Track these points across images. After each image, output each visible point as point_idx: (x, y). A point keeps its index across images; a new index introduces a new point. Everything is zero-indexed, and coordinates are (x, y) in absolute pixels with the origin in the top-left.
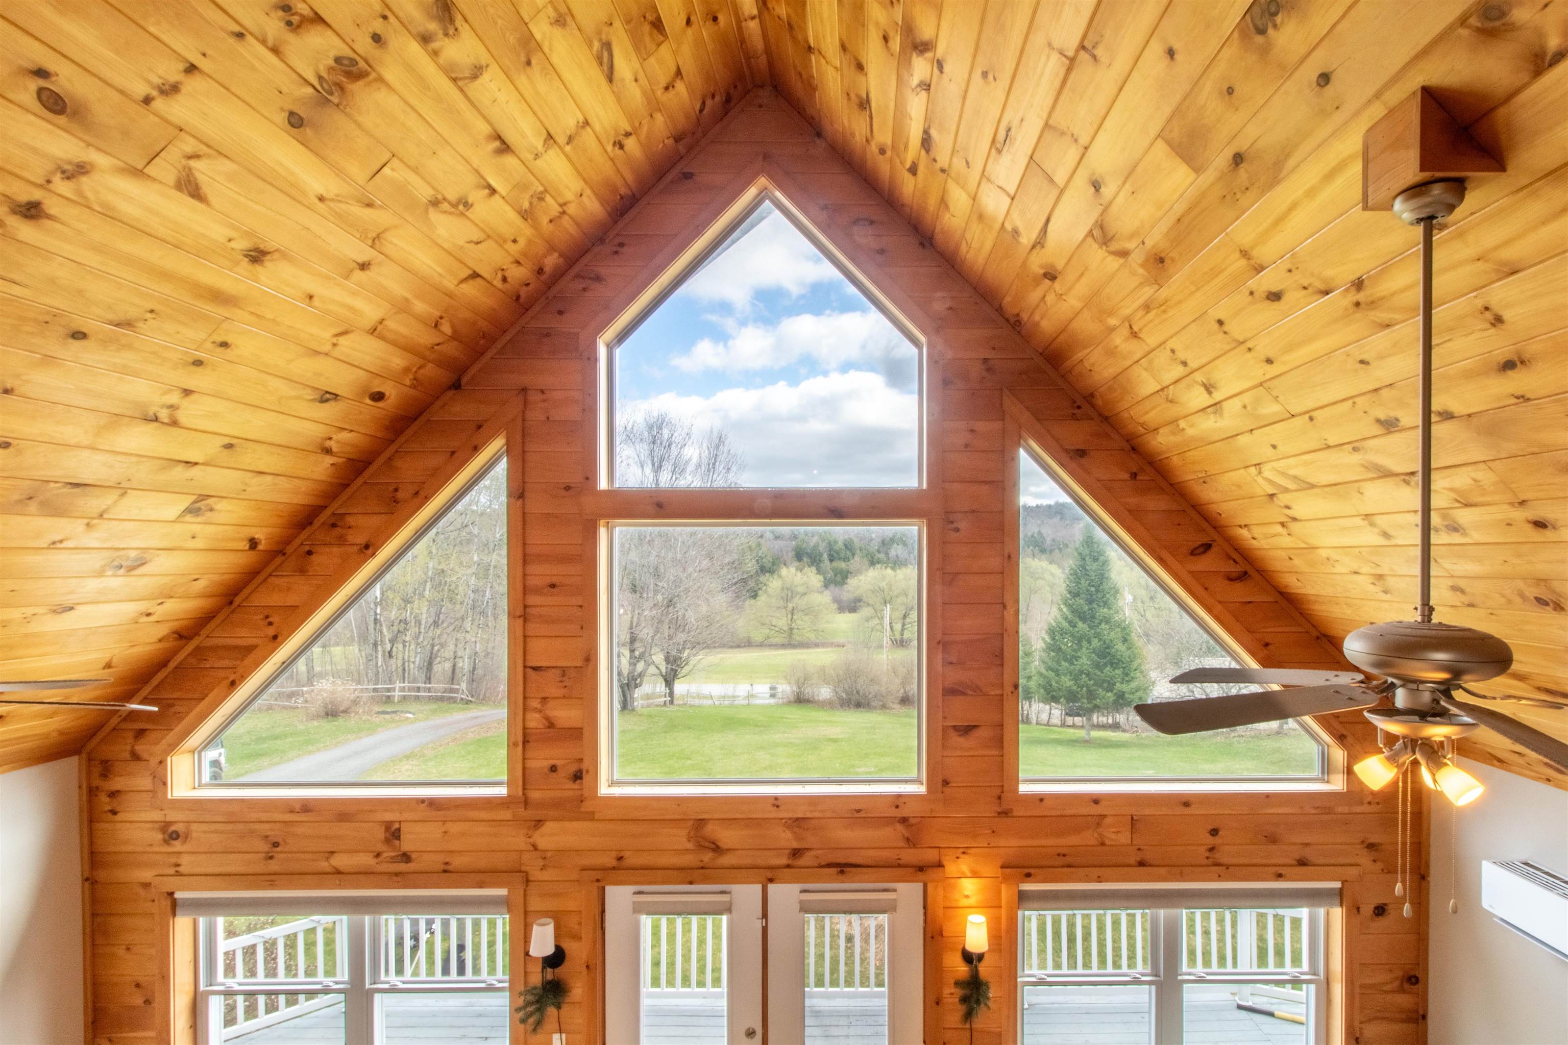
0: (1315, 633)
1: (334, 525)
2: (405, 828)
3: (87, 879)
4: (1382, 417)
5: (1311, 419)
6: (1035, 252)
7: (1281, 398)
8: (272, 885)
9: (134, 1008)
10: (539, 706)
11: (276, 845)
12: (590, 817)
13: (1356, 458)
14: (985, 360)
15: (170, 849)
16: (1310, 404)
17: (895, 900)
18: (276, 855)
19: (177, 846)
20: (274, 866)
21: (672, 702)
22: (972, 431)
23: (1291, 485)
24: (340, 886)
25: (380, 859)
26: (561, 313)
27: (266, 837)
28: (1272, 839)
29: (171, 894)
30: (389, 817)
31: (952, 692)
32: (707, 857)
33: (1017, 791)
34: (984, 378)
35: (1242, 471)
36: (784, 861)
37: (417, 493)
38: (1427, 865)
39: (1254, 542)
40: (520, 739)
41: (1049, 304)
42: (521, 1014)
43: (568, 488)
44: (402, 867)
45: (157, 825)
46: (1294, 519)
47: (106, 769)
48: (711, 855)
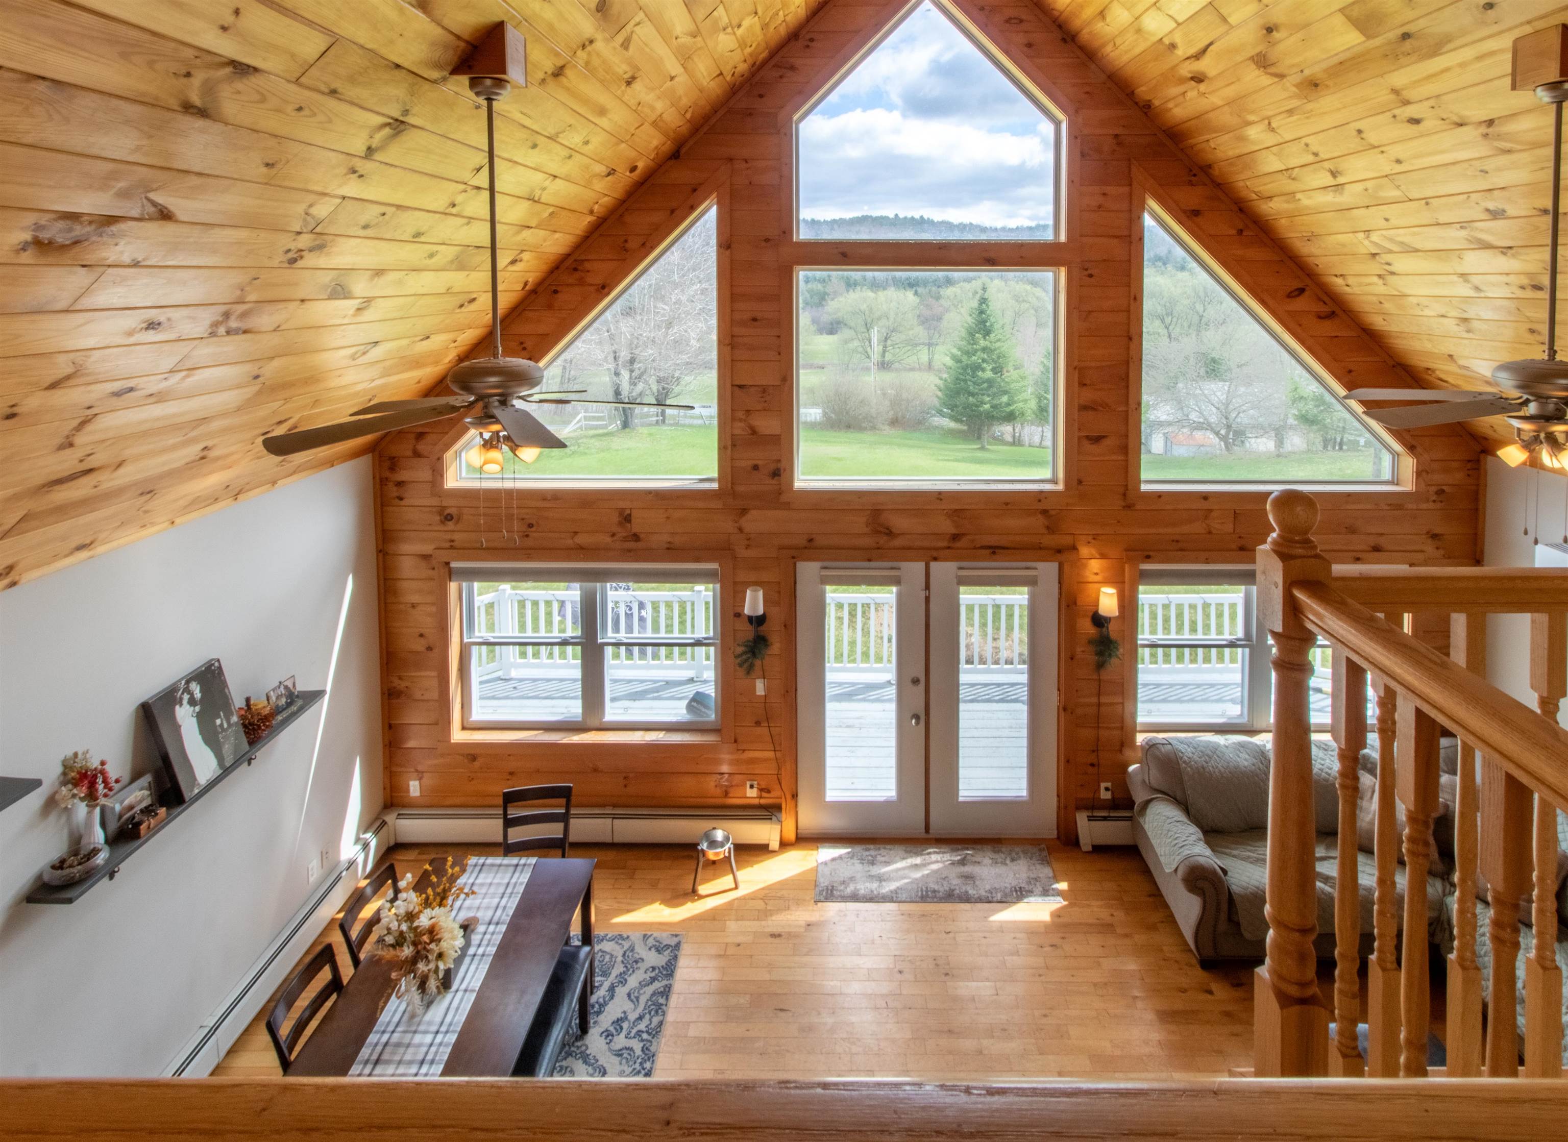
0: (1392, 363)
1: (575, 269)
2: (635, 514)
3: (380, 551)
4: (1491, 207)
5: (1427, 204)
6: (1188, 62)
7: (1403, 187)
8: (529, 558)
9: (417, 653)
10: (744, 417)
11: (530, 526)
12: (787, 506)
13: (1463, 233)
14: (1116, 136)
15: (446, 528)
16: (1428, 193)
17: (1036, 576)
18: (531, 534)
19: (451, 525)
20: (530, 542)
21: (663, 421)
22: (1104, 194)
23: (1395, 248)
24: (585, 560)
25: (615, 538)
26: (761, 96)
27: (523, 519)
28: (1352, 530)
29: (448, 564)
30: (621, 505)
31: (1084, 408)
32: (883, 540)
33: (1140, 489)
34: (1114, 150)
35: (1351, 235)
36: (945, 544)
37: (643, 244)
38: (1482, 552)
39: (1347, 289)
40: (729, 443)
41: (1188, 98)
42: (739, 660)
43: (767, 240)
44: (632, 545)
45: (434, 509)
46: (1393, 273)
47: (393, 464)
48: (885, 538)
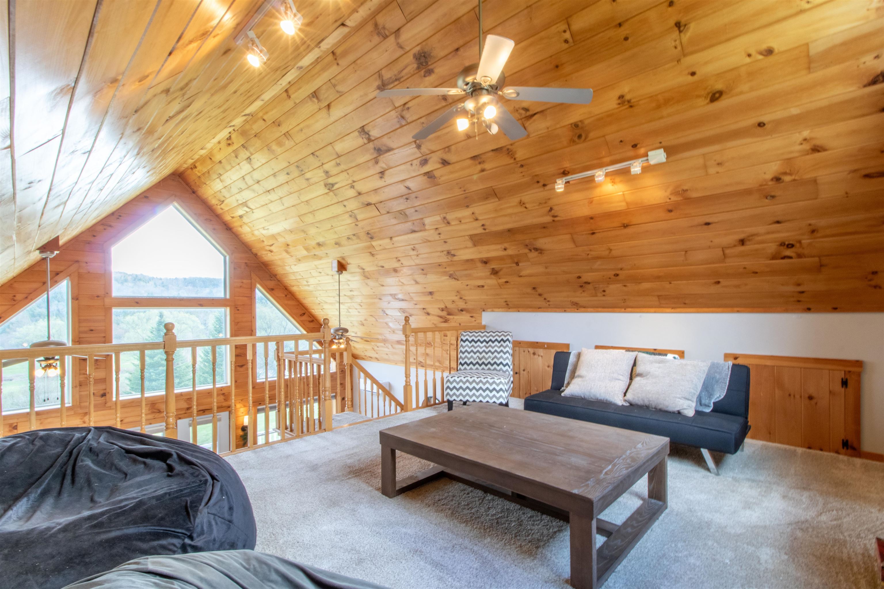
2: (19, 424)
12: (109, 408)
14: (246, 263)
17: (220, 418)
22: (242, 282)
26: (94, 236)
31: (237, 356)
32: (156, 415)
33: (257, 382)
34: (245, 268)
36: (184, 412)
37: (26, 298)
43: (98, 296)
46: (324, 309)
48: (158, 414)
